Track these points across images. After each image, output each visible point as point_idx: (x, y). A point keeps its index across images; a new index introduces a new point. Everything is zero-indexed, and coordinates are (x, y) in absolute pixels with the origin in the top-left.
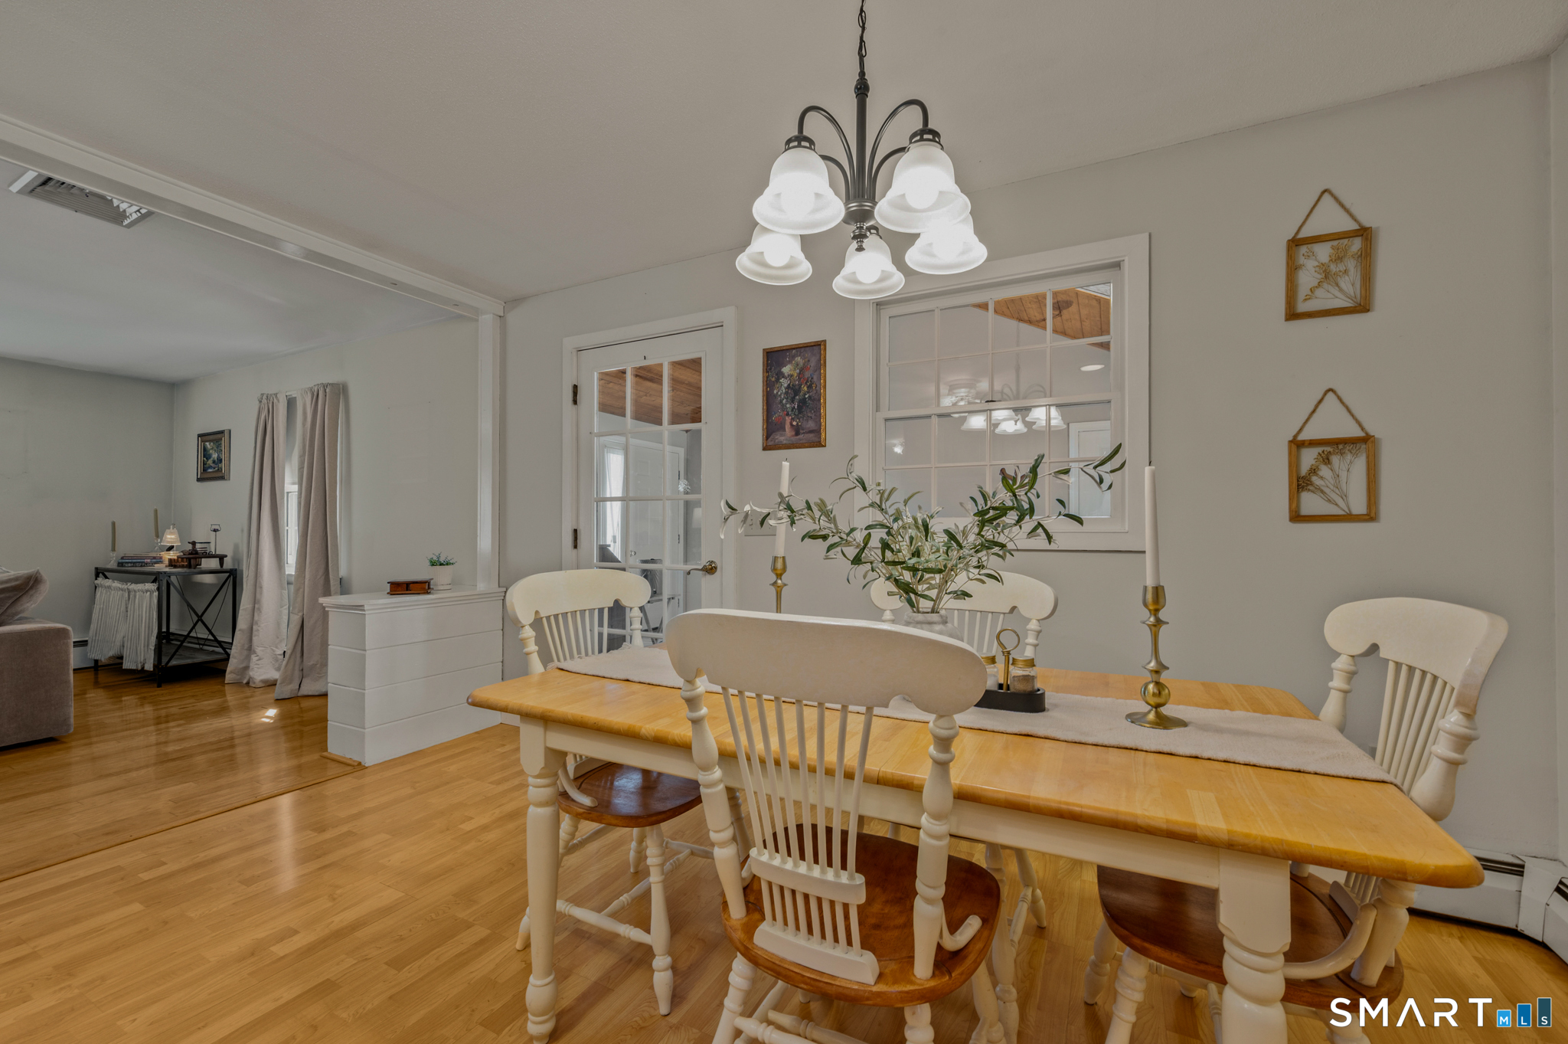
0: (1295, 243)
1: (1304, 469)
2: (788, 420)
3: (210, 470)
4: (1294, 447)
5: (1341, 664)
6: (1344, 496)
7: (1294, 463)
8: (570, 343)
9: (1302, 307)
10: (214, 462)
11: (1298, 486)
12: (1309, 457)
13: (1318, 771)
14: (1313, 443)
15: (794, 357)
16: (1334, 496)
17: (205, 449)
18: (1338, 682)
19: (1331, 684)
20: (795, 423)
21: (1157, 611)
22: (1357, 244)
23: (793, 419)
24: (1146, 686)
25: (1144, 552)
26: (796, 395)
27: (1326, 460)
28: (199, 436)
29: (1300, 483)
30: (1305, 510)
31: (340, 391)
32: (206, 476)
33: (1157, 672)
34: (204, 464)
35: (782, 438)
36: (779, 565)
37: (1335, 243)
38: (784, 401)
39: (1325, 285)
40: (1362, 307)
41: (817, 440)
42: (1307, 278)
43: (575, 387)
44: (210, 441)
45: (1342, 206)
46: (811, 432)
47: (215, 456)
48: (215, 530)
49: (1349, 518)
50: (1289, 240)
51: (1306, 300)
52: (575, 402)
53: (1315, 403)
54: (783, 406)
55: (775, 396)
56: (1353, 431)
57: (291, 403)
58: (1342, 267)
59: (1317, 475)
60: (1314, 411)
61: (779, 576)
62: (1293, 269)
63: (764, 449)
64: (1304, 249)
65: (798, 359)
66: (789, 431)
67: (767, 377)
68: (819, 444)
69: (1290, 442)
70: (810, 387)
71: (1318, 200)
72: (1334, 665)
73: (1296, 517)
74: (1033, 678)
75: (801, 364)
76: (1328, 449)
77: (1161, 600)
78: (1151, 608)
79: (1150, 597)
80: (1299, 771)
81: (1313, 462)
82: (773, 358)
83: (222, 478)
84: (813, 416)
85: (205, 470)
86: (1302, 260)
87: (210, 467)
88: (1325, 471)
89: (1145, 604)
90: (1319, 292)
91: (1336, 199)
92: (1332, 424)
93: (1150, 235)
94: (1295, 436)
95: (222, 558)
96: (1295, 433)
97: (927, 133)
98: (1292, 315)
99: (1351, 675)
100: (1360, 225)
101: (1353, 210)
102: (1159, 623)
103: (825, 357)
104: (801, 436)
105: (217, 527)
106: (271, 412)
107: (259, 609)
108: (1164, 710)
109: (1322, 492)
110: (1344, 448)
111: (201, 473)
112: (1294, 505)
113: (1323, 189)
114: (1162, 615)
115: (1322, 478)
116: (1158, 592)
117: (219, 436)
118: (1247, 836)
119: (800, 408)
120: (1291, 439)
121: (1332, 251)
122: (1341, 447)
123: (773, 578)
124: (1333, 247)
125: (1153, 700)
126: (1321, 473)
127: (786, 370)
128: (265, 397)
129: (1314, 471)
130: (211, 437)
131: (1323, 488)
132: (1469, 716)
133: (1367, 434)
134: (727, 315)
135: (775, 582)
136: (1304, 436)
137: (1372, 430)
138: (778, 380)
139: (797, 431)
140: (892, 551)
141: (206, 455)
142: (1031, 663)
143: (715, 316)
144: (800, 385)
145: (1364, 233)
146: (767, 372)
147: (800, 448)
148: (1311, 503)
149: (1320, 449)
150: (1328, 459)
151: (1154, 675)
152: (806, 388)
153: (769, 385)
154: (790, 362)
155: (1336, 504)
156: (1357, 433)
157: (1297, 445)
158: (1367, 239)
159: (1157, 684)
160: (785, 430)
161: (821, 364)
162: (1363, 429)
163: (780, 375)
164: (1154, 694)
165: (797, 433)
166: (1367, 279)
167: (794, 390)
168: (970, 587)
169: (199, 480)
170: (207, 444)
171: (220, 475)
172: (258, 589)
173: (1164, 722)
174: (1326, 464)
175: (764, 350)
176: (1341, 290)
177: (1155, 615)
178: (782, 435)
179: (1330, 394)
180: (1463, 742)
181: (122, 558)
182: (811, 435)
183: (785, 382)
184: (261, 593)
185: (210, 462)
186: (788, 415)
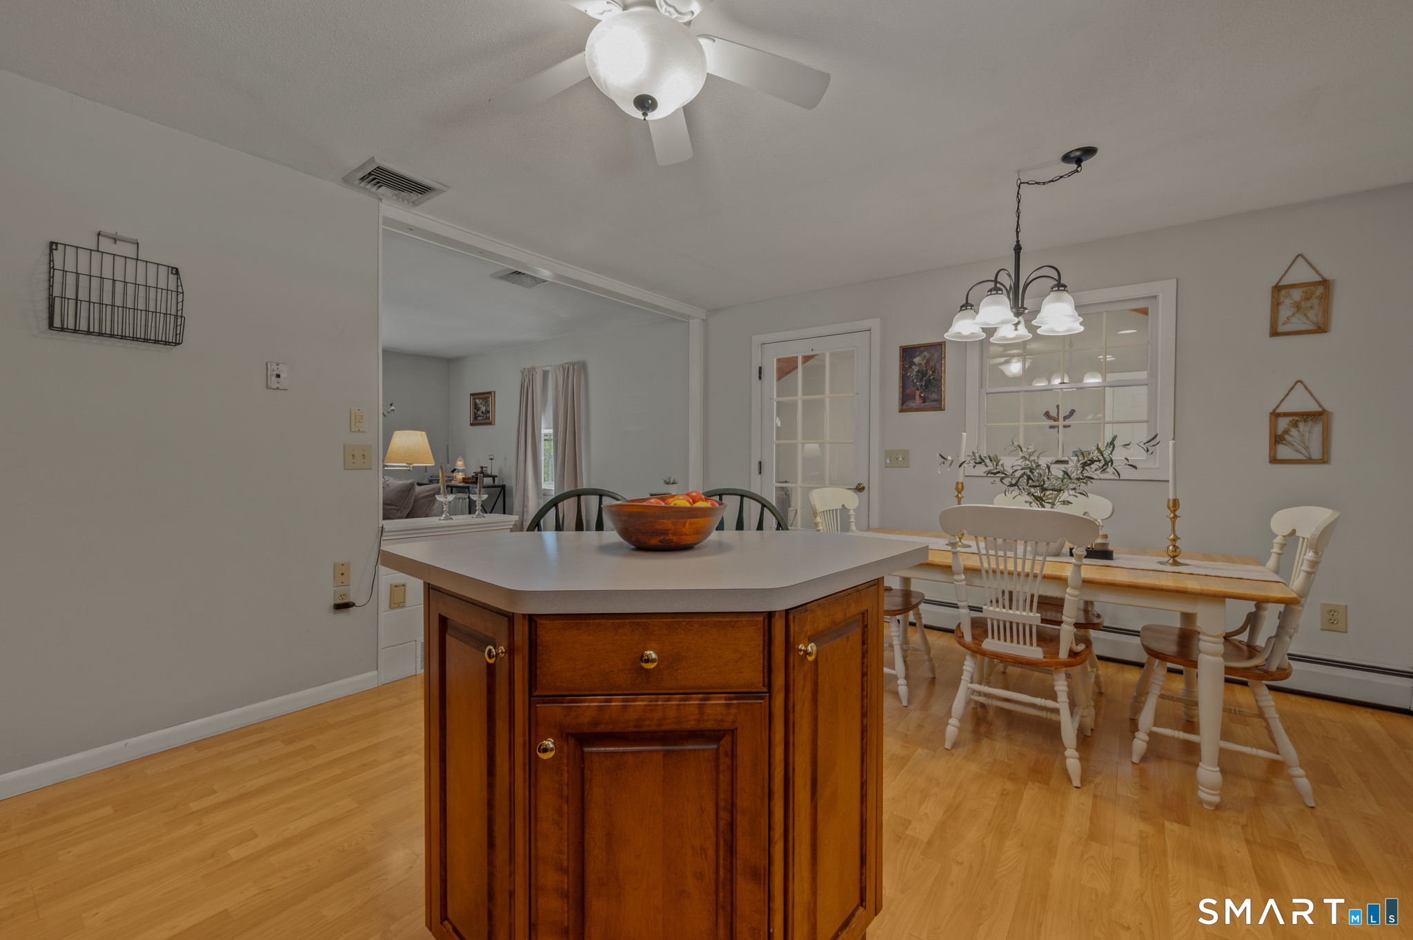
0: (1277, 289)
1: (1280, 430)
2: (918, 393)
3: (479, 418)
4: (1273, 417)
5: (1278, 540)
6: (1307, 448)
7: (1273, 427)
8: (757, 339)
9: (1281, 329)
10: (483, 413)
11: (1276, 441)
12: (1283, 423)
13: (1249, 578)
14: (1286, 415)
15: (922, 352)
16: (1299, 447)
17: (475, 404)
18: (1276, 549)
19: (1272, 550)
20: (922, 395)
21: (1175, 511)
22: (1320, 290)
23: (921, 392)
24: (1168, 548)
25: (1168, 481)
26: (923, 377)
27: (1295, 425)
28: (471, 395)
29: (1277, 439)
30: (1280, 456)
31: (582, 366)
32: (476, 422)
33: (1174, 540)
34: (475, 414)
35: (913, 405)
36: (960, 487)
37: (1305, 289)
38: (915, 381)
39: (1298, 315)
40: (1321, 329)
41: (939, 406)
42: (1285, 312)
43: (760, 368)
44: (479, 399)
45: (1310, 265)
46: (934, 401)
47: (483, 409)
48: (491, 459)
49: (1309, 461)
50: (1273, 287)
51: (1283, 324)
52: (760, 378)
53: (1289, 389)
54: (914, 385)
55: (909, 377)
56: (1314, 407)
57: (545, 374)
58: (1309, 304)
59: (1288, 434)
60: (1287, 394)
61: (959, 492)
62: (1276, 305)
63: (901, 411)
64: (1283, 292)
65: (926, 353)
66: (918, 400)
67: (903, 365)
68: (941, 408)
69: (1271, 413)
70: (934, 372)
71: (1294, 261)
72: (1274, 541)
73: (1274, 460)
74: (1107, 544)
75: (928, 357)
76: (1297, 418)
77: (1177, 506)
78: (1172, 509)
79: (1171, 504)
80: (1240, 579)
81: (1286, 426)
82: (908, 353)
83: (490, 424)
84: (936, 391)
85: (476, 418)
86: (1282, 299)
87: (480, 416)
88: (1294, 432)
89: (1169, 508)
90: (1293, 320)
91: (1306, 260)
92: (1300, 402)
93: (1177, 280)
94: (1274, 410)
95: (494, 477)
96: (1274, 408)
97: (1060, 286)
98: (1274, 333)
99: (1283, 546)
100: (1322, 278)
101: (1318, 268)
102: (1175, 517)
103: (945, 353)
104: (927, 404)
105: (492, 457)
106: (532, 381)
107: (527, 512)
108: (1177, 559)
109: (1292, 445)
110: (1307, 418)
111: (473, 420)
112: (1272, 454)
113: (1297, 254)
114: (1177, 513)
115: (1291, 436)
116: (1176, 503)
117: (487, 395)
118: (1208, 590)
119: (926, 386)
120: (1271, 411)
121: (1302, 294)
122: (1305, 417)
123: (957, 493)
124: (1303, 292)
125: (1172, 554)
126: (1291, 433)
127: (917, 360)
128: (526, 371)
129: (1286, 432)
130: (481, 396)
131: (1293, 443)
132: (1316, 553)
133: (1323, 409)
134: (875, 324)
135: (958, 495)
136: (1281, 410)
137: (1328, 407)
138: (910, 367)
139: (924, 400)
140: (1033, 481)
141: (476, 407)
142: (1106, 536)
143: (866, 324)
144: (927, 371)
145: (1325, 283)
146: (903, 361)
147: (926, 411)
148: (1284, 452)
149: (1291, 418)
150: (1296, 425)
151: (1173, 542)
152: (931, 373)
153: (904, 370)
154: (919, 355)
155: (1301, 453)
156: (1317, 408)
157: (1275, 415)
158: (1326, 287)
159: (1174, 546)
160: (915, 399)
161: (942, 357)
162: (1320, 406)
163: (912, 363)
164: (1172, 551)
165: (924, 402)
166: (1326, 313)
167: (922, 374)
168: (1071, 499)
169: (471, 425)
170: (477, 400)
171: (488, 421)
172: (526, 499)
173: (1176, 563)
174: (1294, 427)
175: (900, 347)
176: (1308, 318)
177: (1174, 513)
178: (913, 403)
179: (1299, 383)
180: (1314, 564)
181: (431, 477)
182: (934, 403)
183: (915, 368)
184: (528, 501)
185: (480, 413)
186: (917, 389)
